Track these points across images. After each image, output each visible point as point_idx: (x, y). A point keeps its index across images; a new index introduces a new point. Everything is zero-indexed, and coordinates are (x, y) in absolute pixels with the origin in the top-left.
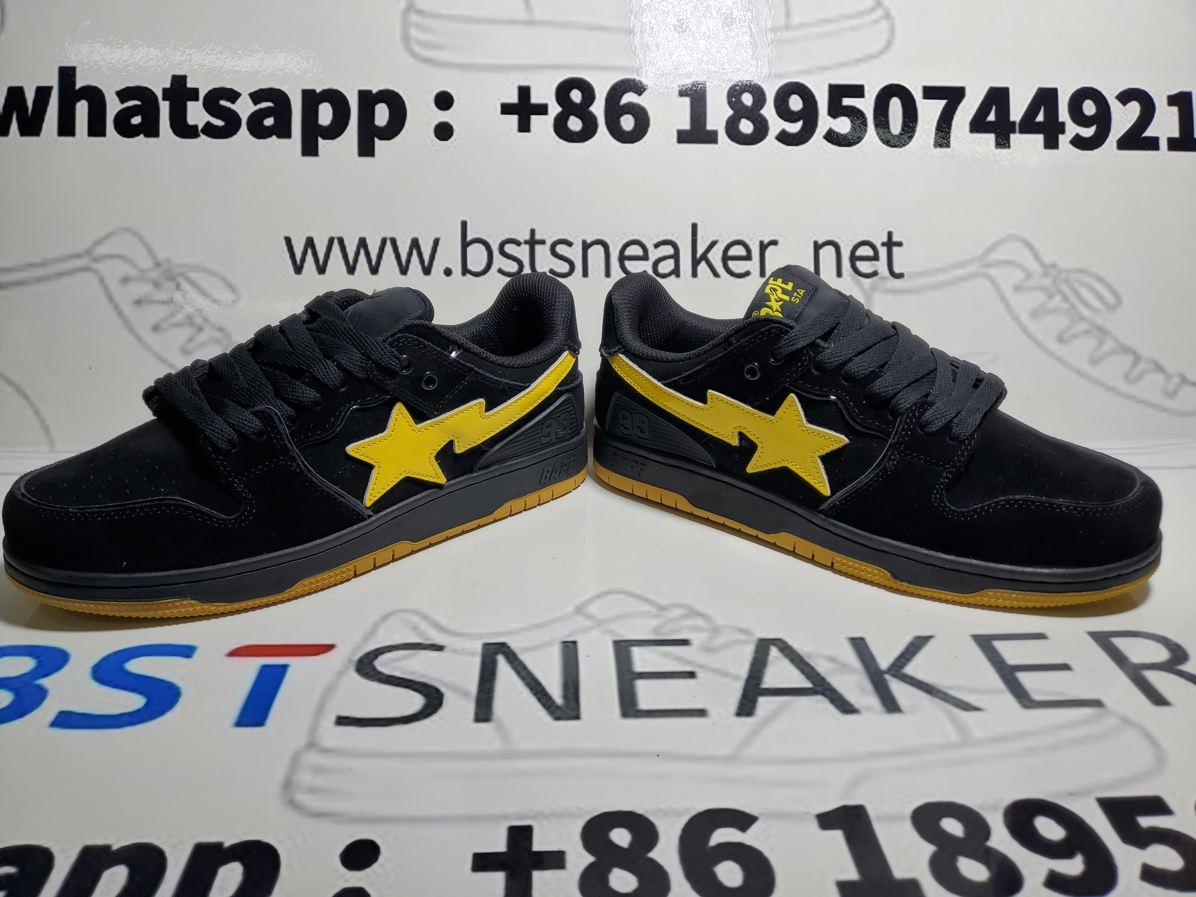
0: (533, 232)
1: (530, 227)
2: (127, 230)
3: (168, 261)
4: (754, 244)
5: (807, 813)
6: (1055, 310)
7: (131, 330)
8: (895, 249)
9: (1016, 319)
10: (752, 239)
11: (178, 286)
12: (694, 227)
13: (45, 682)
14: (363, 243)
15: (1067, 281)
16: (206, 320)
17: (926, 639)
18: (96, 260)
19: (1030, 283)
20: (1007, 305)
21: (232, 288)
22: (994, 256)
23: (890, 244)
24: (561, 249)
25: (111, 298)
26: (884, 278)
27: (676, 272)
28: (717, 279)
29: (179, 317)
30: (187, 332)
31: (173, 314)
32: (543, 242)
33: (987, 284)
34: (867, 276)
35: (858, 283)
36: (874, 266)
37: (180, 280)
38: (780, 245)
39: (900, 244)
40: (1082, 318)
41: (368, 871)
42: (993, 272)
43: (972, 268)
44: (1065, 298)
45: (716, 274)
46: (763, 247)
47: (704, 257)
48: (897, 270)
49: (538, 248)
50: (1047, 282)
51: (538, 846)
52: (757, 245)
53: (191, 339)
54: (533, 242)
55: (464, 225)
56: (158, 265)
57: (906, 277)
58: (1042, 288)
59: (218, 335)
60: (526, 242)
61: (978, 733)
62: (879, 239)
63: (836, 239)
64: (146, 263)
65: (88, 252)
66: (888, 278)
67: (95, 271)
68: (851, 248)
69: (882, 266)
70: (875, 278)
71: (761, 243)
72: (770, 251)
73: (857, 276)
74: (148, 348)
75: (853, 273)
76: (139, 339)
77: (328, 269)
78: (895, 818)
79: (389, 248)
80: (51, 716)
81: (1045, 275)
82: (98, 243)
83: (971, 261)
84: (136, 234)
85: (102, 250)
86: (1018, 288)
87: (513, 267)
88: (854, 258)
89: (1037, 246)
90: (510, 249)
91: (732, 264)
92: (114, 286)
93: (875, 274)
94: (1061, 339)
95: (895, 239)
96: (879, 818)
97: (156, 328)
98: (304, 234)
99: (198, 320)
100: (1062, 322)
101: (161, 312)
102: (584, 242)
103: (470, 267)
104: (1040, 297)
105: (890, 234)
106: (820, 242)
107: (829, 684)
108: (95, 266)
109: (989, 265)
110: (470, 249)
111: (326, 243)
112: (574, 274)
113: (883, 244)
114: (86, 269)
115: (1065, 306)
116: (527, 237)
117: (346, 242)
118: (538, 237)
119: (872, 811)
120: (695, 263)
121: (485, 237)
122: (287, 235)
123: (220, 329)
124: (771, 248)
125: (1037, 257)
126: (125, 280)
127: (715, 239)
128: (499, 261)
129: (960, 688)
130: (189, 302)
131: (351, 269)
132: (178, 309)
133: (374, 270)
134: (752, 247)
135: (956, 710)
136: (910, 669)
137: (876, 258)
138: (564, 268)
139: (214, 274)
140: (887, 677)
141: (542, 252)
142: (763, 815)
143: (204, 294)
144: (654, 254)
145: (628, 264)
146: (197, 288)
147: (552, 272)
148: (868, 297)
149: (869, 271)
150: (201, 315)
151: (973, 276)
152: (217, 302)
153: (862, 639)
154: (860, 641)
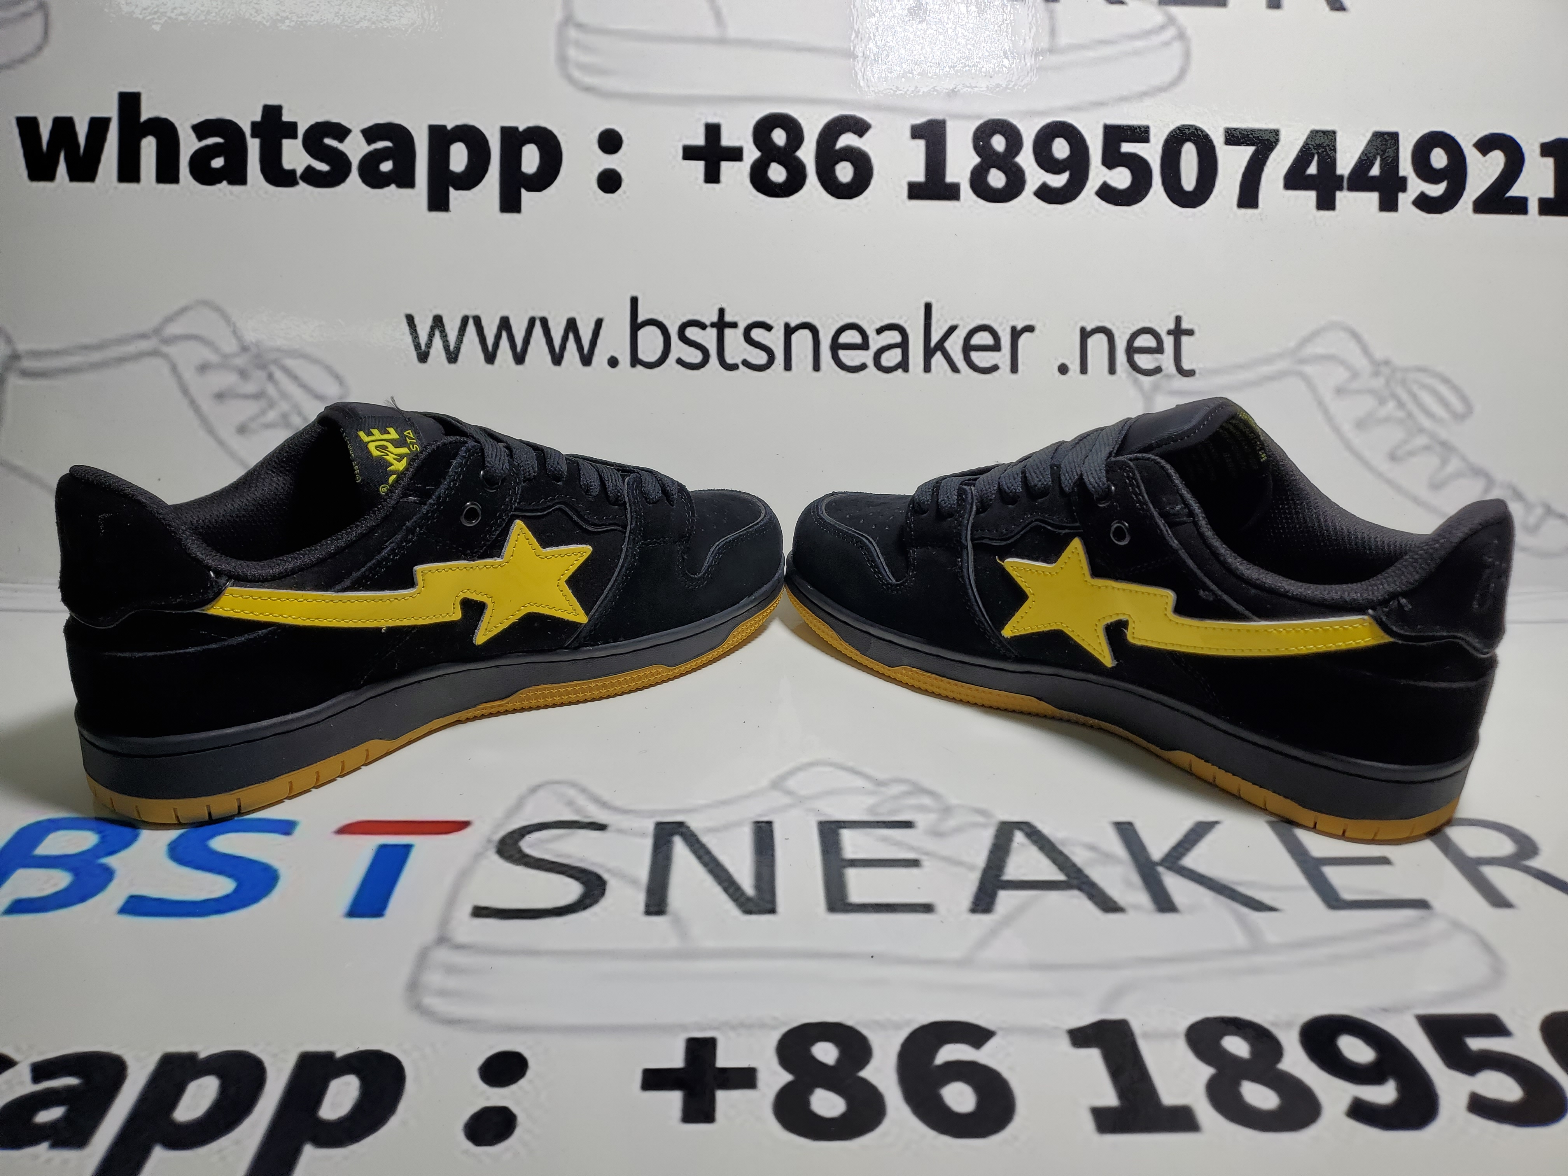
0: (722, 312)
1: (719, 306)
2: (206, 303)
3: (257, 343)
4: (1004, 330)
5: (1057, 1028)
6: (1387, 420)
7: (211, 431)
8: (1185, 339)
9: (1337, 430)
10: (1001, 324)
11: (270, 377)
12: (928, 307)
13: (111, 861)
14: (505, 324)
15: (1403, 382)
17: (1211, 825)
18: (168, 341)
19: (1355, 385)
20: (1326, 412)
21: (339, 379)
22: (1311, 350)
23: (1178, 332)
24: (757, 334)
25: (185, 391)
26: (1169, 376)
27: (904, 365)
28: (956, 375)
29: (272, 415)
31: (263, 412)
32: (734, 325)
33: (1301, 385)
34: (1148, 373)
35: (1136, 381)
36: (1157, 359)
37: (274, 369)
38: (1037, 332)
39: (1190, 333)
40: (1421, 430)
41: (513, 1087)
42: (1308, 369)
43: (1282, 365)
44: (1401, 405)
45: (955, 369)
46: (1016, 334)
47: (940, 346)
48: (1186, 365)
49: (728, 332)
50: (1378, 383)
51: (722, 1062)
52: (1009, 330)
54: (721, 325)
55: (634, 301)
56: (245, 349)
57: (1197, 375)
58: (1371, 392)
60: (713, 325)
61: (1272, 937)
62: (1164, 326)
63: (1109, 325)
64: (229, 346)
65: (157, 331)
66: (1174, 376)
67: (165, 356)
68: (1127, 337)
69: (1166, 360)
70: (1158, 376)
71: (1013, 329)
72: (1024, 339)
73: (1134, 373)
74: (232, 454)
75: (1130, 369)
76: (221, 443)
77: (461, 357)
78: (1167, 1035)
79: (538, 330)
80: (120, 902)
81: (1376, 374)
82: (169, 319)
83: (1281, 356)
84: (218, 309)
85: (173, 329)
86: (1340, 391)
87: (696, 357)
88: (1131, 350)
89: (1366, 337)
90: (692, 333)
91: (975, 356)
92: (189, 375)
93: (1158, 370)
94: (1393, 457)
95: (1185, 325)
96: (1146, 1036)
97: (242, 430)
98: (431, 311)
99: (296, 420)
100: (1397, 434)
101: (251, 408)
102: (787, 326)
103: (641, 356)
104: (1369, 402)
105: (1178, 319)
106: (1089, 329)
107: (1086, 876)
108: (166, 349)
109: (1303, 361)
110: (641, 333)
111: (458, 323)
112: (773, 367)
113: (1169, 332)
114: (155, 353)
115: (1401, 414)
116: (715, 318)
117: (484, 323)
118: (728, 318)
119: (1137, 1027)
120: (929, 353)
121: (660, 318)
122: (409, 312)
124: (1026, 336)
125: (1366, 351)
126: (203, 368)
127: (954, 323)
128: (679, 349)
129: (1251, 884)
130: (284, 395)
131: (490, 357)
132: (271, 405)
133: (520, 358)
134: (1001, 334)
135: (1245, 910)
136: (1189, 861)
137: (1159, 349)
138: (760, 358)
139: (316, 361)
140: (1161, 869)
141: (733, 337)
142: (1002, 1029)
143: (304, 386)
144: (876, 342)
145: (843, 354)
146: (294, 378)
147: (746, 363)
148: (1148, 399)
149: (1151, 366)
150: (300, 413)
151: (1283, 374)
152: (320, 397)
153: (1130, 824)
154: (1127, 826)
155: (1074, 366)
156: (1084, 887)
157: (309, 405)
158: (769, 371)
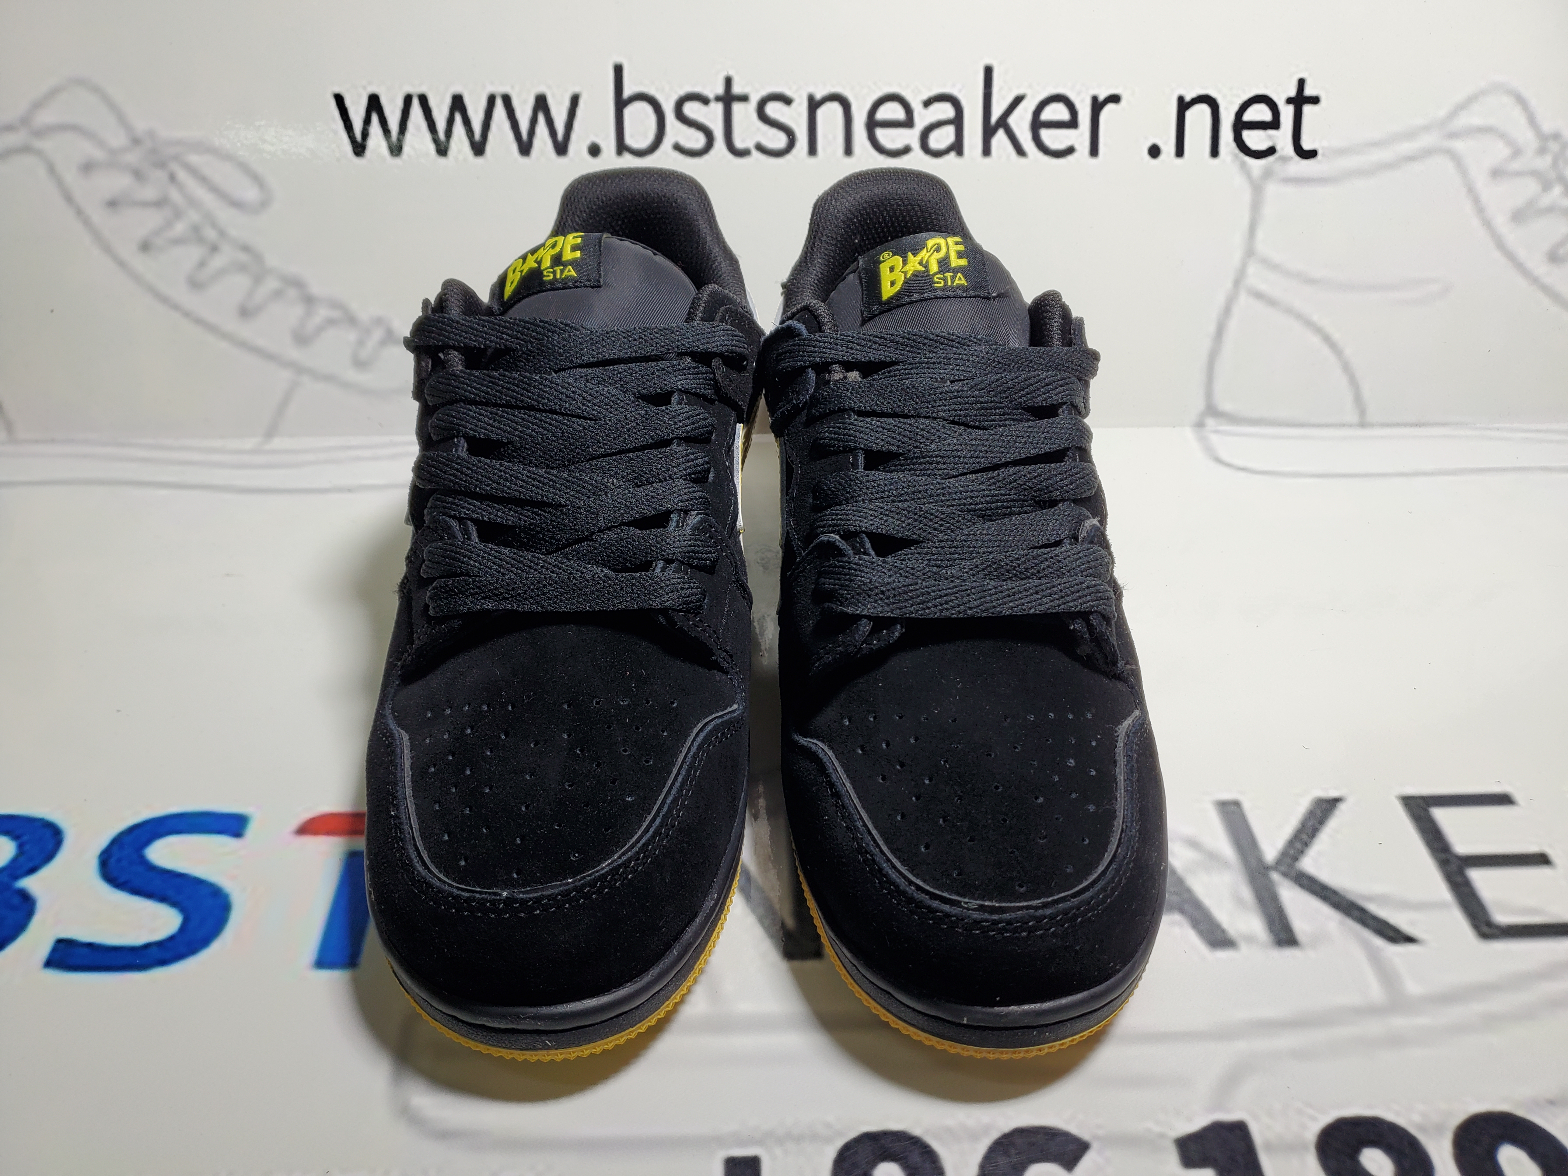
0: (728, 81)
1: (725, 74)
2: (81, 82)
3: (151, 134)
4: (1082, 101)
5: (1162, 1136)
8: (1307, 109)
9: (1488, 224)
10: (1079, 93)
11: (172, 178)
12: (988, 71)
14: (458, 104)
16: (222, 233)
17: (1333, 803)
18: (40, 133)
19: (1516, 166)
20: (1476, 201)
21: (257, 179)
22: (1465, 120)
23: (1300, 100)
24: (774, 110)
25: (69, 198)
26: (1285, 159)
27: (957, 147)
28: (1022, 160)
29: (180, 228)
30: (193, 253)
31: (169, 224)
32: (744, 98)
33: (1449, 165)
34: (1258, 155)
35: (1243, 165)
36: (1270, 137)
37: (175, 167)
38: (1123, 102)
39: (1315, 100)
42: (1459, 145)
43: (1426, 141)
45: (1020, 151)
46: (1097, 106)
47: (1003, 122)
48: (1306, 145)
49: (737, 107)
50: (1544, 163)
52: (1088, 102)
53: (202, 264)
54: (728, 99)
55: (618, 70)
56: (136, 141)
57: (1319, 157)
58: (1535, 174)
59: (243, 257)
60: (718, 99)
61: (1413, 987)
62: (1281, 93)
63: (1213, 94)
64: (117, 139)
65: (25, 121)
66: (1291, 158)
67: (39, 153)
68: (1236, 108)
69: (1282, 138)
70: (1271, 159)
71: (1095, 99)
72: (1108, 112)
73: (1242, 155)
74: (137, 278)
75: (1237, 151)
76: (122, 264)
77: (407, 148)
79: (499, 110)
82: (38, 105)
83: (1426, 128)
84: (96, 90)
85: (45, 117)
86: (1497, 173)
87: (697, 140)
88: (1240, 125)
89: (1533, 103)
90: (692, 110)
91: (1046, 134)
92: (71, 176)
94: (1553, 258)
96: (1269, 1147)
97: (145, 247)
98: (365, 88)
99: (210, 234)
100: (1560, 230)
101: (151, 220)
103: (629, 141)
104: (1531, 187)
106: (1188, 98)
107: (1189, 891)
108: (38, 144)
109: (1453, 135)
110: (628, 112)
111: (400, 103)
112: (794, 151)
113: (1289, 101)
114: (26, 149)
116: (720, 90)
117: (432, 103)
118: (737, 89)
120: (989, 132)
121: (652, 91)
122: (337, 90)
123: (246, 248)
124: (1110, 107)
125: (1532, 121)
126: (88, 167)
127: (1021, 91)
128: (675, 131)
129: (1383, 900)
130: (193, 202)
131: (442, 149)
132: (178, 214)
133: (478, 148)
134: (1078, 106)
135: (1379, 942)
136: (1308, 864)
137: (1275, 124)
138: (778, 140)
139: (227, 157)
140: (1275, 876)
141: (744, 113)
142: (1097, 1138)
143: (215, 190)
144: (923, 118)
145: (880, 133)
146: (203, 179)
147: (760, 148)
148: (1257, 189)
149: (1262, 146)
150: (214, 225)
151: (1427, 153)
152: (237, 204)
153: (1237, 804)
154: (1233, 808)
155: (1168, 147)
156: (1187, 907)
157: (225, 215)
158: (789, 157)
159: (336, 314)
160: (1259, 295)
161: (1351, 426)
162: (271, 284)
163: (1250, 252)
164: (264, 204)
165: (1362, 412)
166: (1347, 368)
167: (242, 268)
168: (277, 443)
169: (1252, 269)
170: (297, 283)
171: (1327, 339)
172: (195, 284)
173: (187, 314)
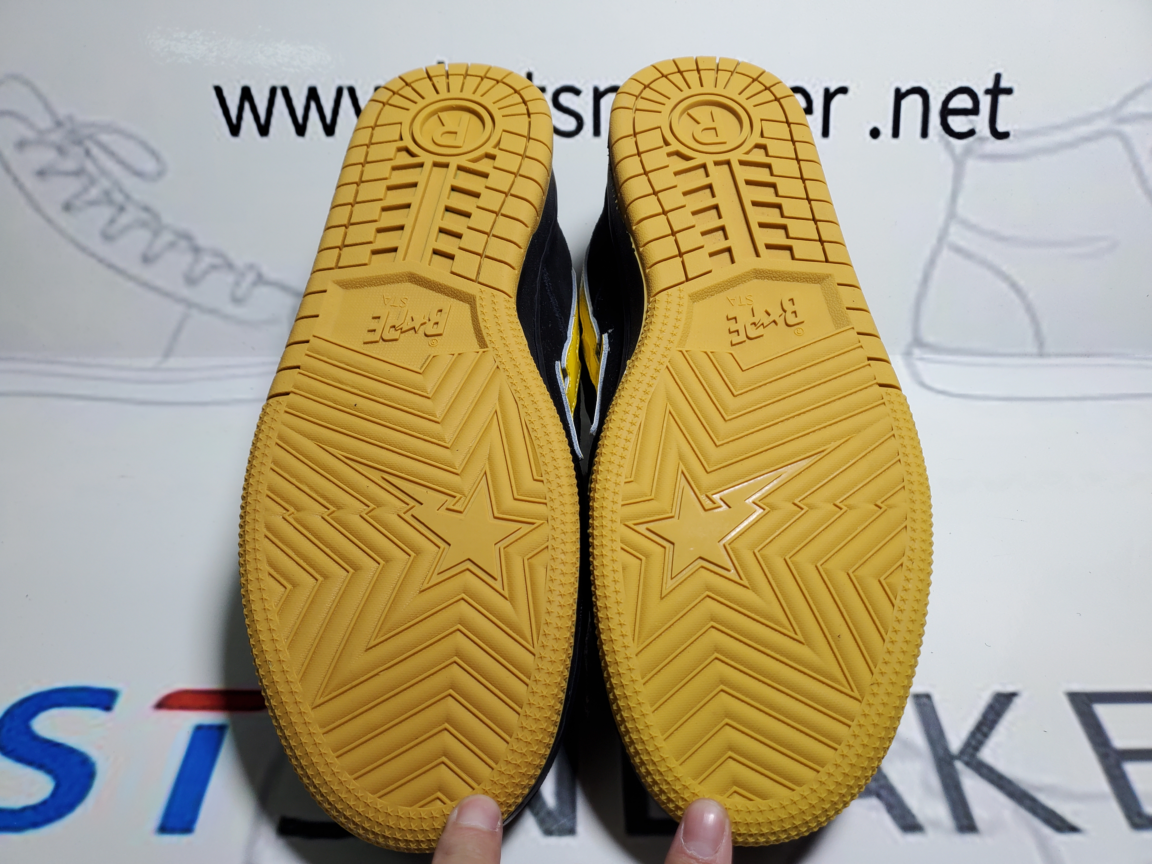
0: (530, 75)
2: (15, 77)
3: (70, 118)
4: (817, 92)
7: (38, 209)
8: (1002, 99)
9: (1149, 193)
10: (814, 86)
11: (88, 153)
14: (313, 94)
16: (128, 197)
20: (1140, 173)
21: (154, 154)
22: (1132, 108)
23: (996, 91)
24: (565, 99)
25: (7, 169)
26: (982, 139)
29: (94, 193)
30: (106, 212)
31: (86, 190)
32: (542, 89)
33: (1117, 145)
34: (961, 136)
35: (948, 145)
36: (971, 122)
37: (89, 144)
38: (850, 93)
39: (1009, 91)
42: (1127, 129)
43: (1101, 124)
46: (829, 96)
48: (1001, 128)
52: (821, 93)
53: (112, 221)
56: (59, 124)
57: (1011, 137)
59: (144, 216)
62: (981, 85)
63: (925, 86)
64: (44, 122)
66: (988, 139)
68: (943, 98)
69: (981, 122)
70: (971, 139)
71: (827, 90)
72: (837, 101)
73: (947, 136)
74: (62, 232)
75: (943, 132)
76: (49, 221)
77: (272, 129)
79: (346, 100)
83: (1100, 115)
84: (27, 83)
88: (946, 112)
92: (9, 153)
95: (1004, 84)
97: (67, 207)
98: (239, 82)
99: (118, 197)
101: (73, 185)
102: (596, 90)
106: (903, 90)
109: (1123, 120)
111: (267, 94)
112: (582, 133)
113: (987, 92)
117: (292, 93)
122: (217, 83)
123: (146, 209)
124: (839, 97)
126: (22, 145)
130: (104, 172)
131: (301, 130)
132: (93, 182)
133: (329, 130)
134: (813, 96)
137: (975, 111)
138: (569, 124)
139: (130, 136)
143: (121, 162)
146: (112, 154)
147: (557, 130)
148: (959, 164)
149: (964, 129)
150: (121, 190)
151: (1100, 135)
152: (139, 174)
153: (928, 696)
154: (925, 700)
155: (886, 130)
156: (883, 793)
157: (129, 182)
158: (577, 137)
159: (217, 261)
160: (958, 250)
161: (1031, 355)
162: (167, 237)
163: (952, 215)
164: (160, 174)
165: (1041, 344)
166: (1029, 309)
167: (144, 224)
168: (173, 362)
169: (954, 229)
170: (187, 237)
171: (1014, 286)
172: (107, 237)
173: (101, 261)
